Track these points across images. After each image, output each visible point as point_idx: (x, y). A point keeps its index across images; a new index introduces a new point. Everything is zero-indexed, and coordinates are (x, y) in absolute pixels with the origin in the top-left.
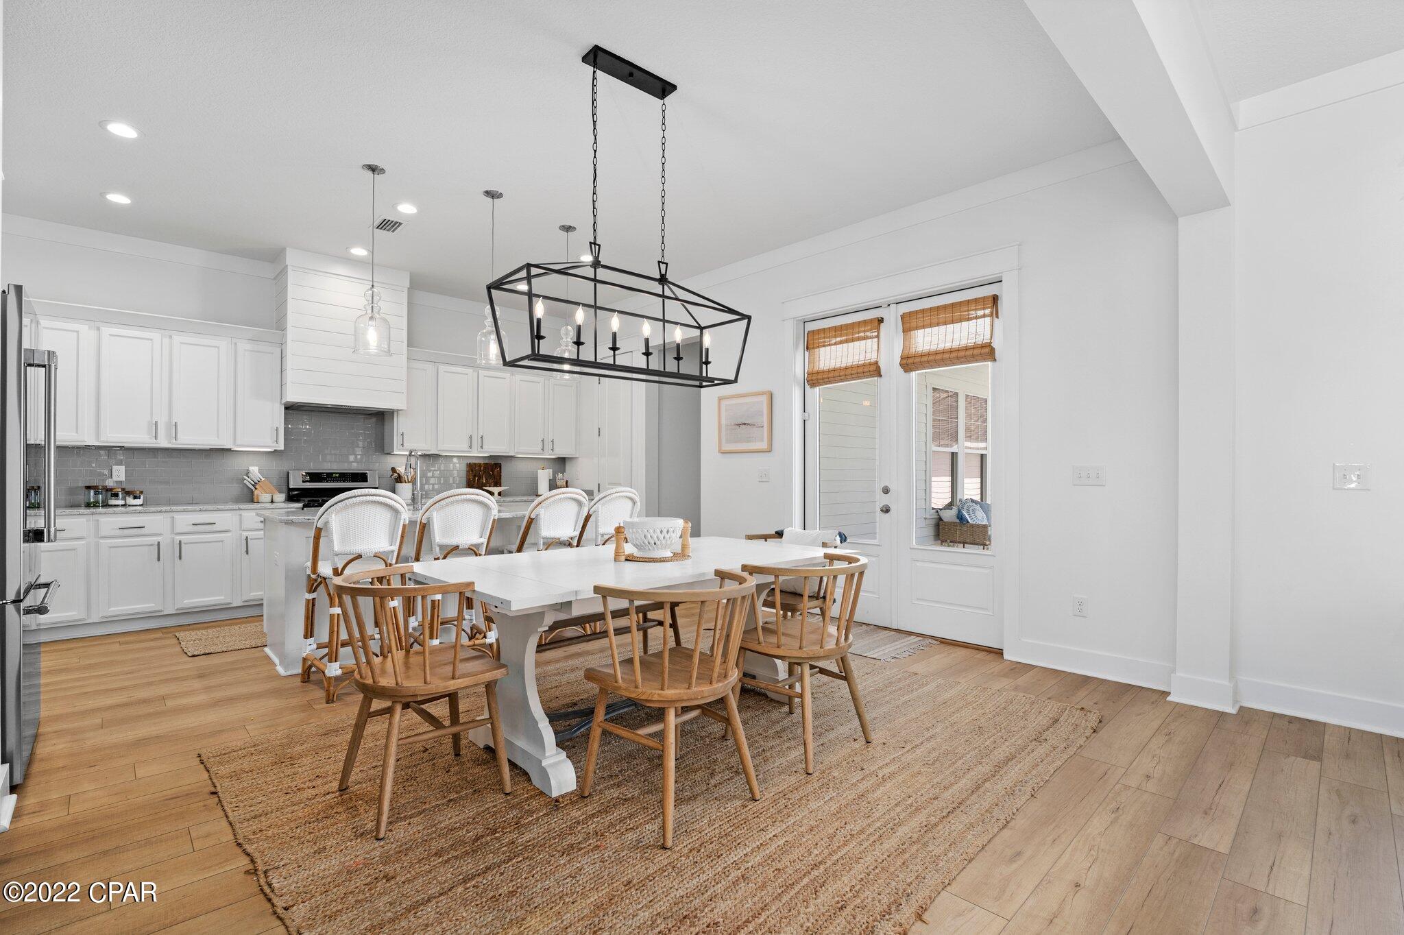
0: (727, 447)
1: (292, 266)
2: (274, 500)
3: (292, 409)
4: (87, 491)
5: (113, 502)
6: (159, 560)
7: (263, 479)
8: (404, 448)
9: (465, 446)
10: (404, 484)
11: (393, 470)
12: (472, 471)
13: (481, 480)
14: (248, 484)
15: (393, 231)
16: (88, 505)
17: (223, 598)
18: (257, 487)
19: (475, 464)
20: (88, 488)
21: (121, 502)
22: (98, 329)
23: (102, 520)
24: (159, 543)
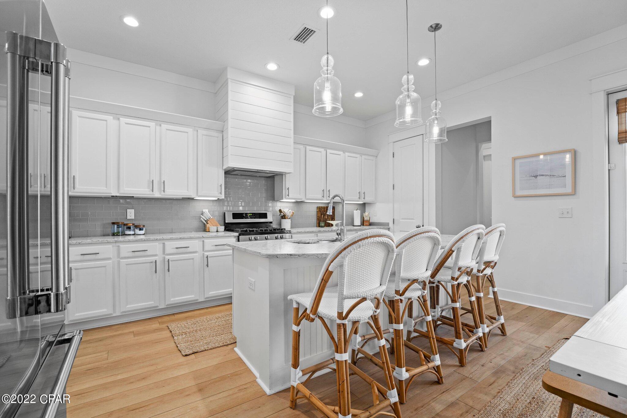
0: (519, 193)
1: (231, 79)
2: (218, 231)
3: (228, 173)
4: (113, 225)
5: (128, 232)
6: (156, 272)
7: (211, 217)
8: (289, 197)
9: (320, 196)
10: (287, 220)
11: (280, 211)
12: (320, 212)
13: (325, 217)
14: (203, 220)
15: (304, 43)
16: (113, 235)
17: (193, 296)
18: (208, 222)
19: (322, 207)
20: (113, 223)
21: (132, 233)
22: (119, 119)
23: (122, 246)
24: (156, 261)
